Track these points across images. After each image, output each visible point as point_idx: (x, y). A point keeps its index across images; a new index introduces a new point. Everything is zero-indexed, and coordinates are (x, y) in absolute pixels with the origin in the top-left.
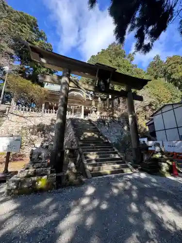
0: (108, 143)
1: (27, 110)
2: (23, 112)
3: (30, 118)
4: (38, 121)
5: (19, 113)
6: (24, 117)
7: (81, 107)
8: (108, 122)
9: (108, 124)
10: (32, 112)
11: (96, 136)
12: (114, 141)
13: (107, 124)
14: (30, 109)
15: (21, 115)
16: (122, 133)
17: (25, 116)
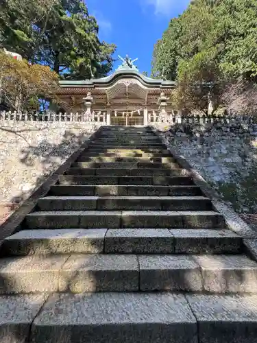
0: (189, 180)
1: (20, 117)
2: (12, 122)
3: (25, 133)
4: (39, 138)
5: (6, 125)
6: (14, 132)
7: (142, 112)
8: (203, 129)
9: (202, 136)
10: (28, 122)
11: (146, 157)
12: (217, 179)
13: (198, 135)
14: (26, 117)
15: (10, 129)
16: (244, 157)
17: (16, 129)
